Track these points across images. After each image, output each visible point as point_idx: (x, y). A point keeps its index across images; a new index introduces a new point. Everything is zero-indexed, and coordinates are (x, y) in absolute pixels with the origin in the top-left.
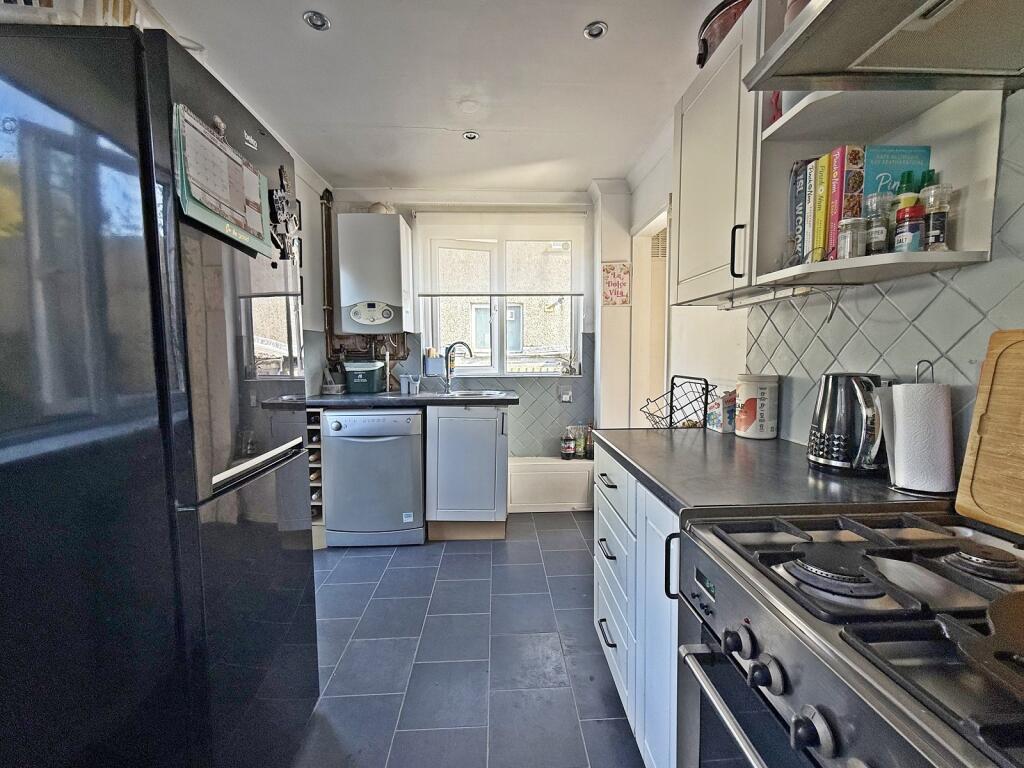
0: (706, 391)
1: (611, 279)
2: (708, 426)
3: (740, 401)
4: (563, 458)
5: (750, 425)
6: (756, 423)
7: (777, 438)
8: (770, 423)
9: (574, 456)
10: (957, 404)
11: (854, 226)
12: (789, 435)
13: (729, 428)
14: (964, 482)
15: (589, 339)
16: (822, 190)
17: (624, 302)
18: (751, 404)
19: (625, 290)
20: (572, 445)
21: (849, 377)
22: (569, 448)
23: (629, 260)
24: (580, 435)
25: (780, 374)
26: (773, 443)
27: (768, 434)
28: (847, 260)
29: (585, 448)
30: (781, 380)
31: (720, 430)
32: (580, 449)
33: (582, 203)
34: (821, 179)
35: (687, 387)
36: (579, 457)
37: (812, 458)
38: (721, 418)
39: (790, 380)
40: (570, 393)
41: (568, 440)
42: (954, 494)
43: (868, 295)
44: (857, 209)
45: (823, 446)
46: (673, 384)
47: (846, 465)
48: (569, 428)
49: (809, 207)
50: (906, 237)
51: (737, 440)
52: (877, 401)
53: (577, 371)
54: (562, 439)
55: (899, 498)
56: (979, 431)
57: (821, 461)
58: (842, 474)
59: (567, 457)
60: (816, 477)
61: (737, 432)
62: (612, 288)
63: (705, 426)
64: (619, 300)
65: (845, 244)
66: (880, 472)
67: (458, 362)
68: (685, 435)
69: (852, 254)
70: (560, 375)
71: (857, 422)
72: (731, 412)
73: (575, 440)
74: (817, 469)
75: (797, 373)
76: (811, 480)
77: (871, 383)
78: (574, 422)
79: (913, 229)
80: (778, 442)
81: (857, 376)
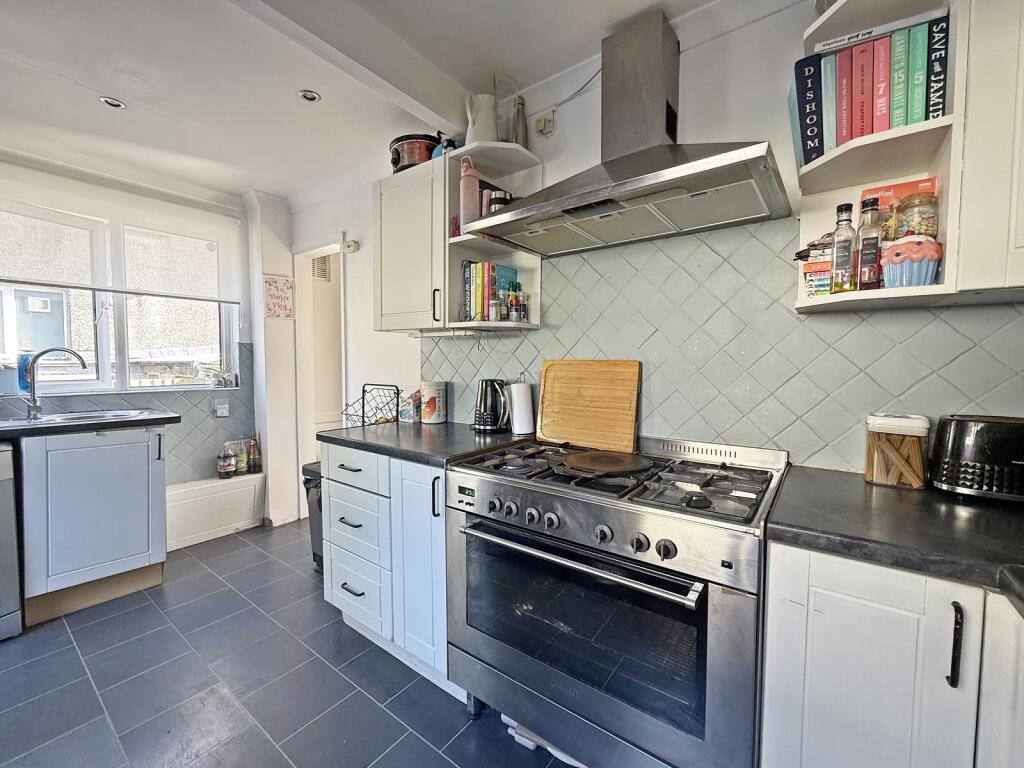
0: (398, 393)
1: (274, 291)
2: (400, 419)
3: (425, 399)
4: (221, 478)
5: (432, 414)
6: (436, 413)
7: (446, 422)
8: (443, 413)
9: (237, 473)
10: (533, 391)
11: (496, 304)
12: (453, 418)
13: (417, 419)
14: (538, 427)
15: (247, 351)
16: (479, 281)
17: (288, 316)
18: (432, 401)
19: (289, 304)
20: (233, 461)
21: (492, 381)
22: (229, 465)
23: (291, 275)
24: (242, 450)
25: (446, 380)
26: (444, 425)
27: (442, 420)
28: (493, 323)
29: (248, 462)
30: (447, 384)
31: (412, 421)
32: (243, 465)
33: (234, 206)
34: (478, 273)
35: (375, 392)
36: (242, 473)
37: (477, 427)
38: (412, 413)
39: (452, 384)
40: (227, 406)
41: (227, 457)
42: (535, 432)
43: (494, 337)
44: (494, 295)
45: (480, 419)
46: (364, 391)
47: (494, 428)
48: (227, 444)
49: (473, 287)
50: (514, 314)
51: (423, 426)
52: (506, 393)
53: (234, 383)
54: (219, 457)
55: (516, 439)
56: (542, 403)
57: (482, 427)
58: (492, 432)
59: (227, 475)
60: (479, 436)
61: (423, 421)
62: (275, 301)
63: (396, 419)
64: (282, 313)
65: (493, 313)
66: (507, 430)
67: (41, 376)
68: (384, 428)
69: (496, 320)
70: (211, 387)
71: (499, 405)
72: (418, 407)
73: (235, 456)
74: (480, 432)
75: (456, 380)
76: (477, 439)
77: (503, 384)
78: (232, 438)
79: (517, 310)
80: (447, 425)
81: (495, 381)
